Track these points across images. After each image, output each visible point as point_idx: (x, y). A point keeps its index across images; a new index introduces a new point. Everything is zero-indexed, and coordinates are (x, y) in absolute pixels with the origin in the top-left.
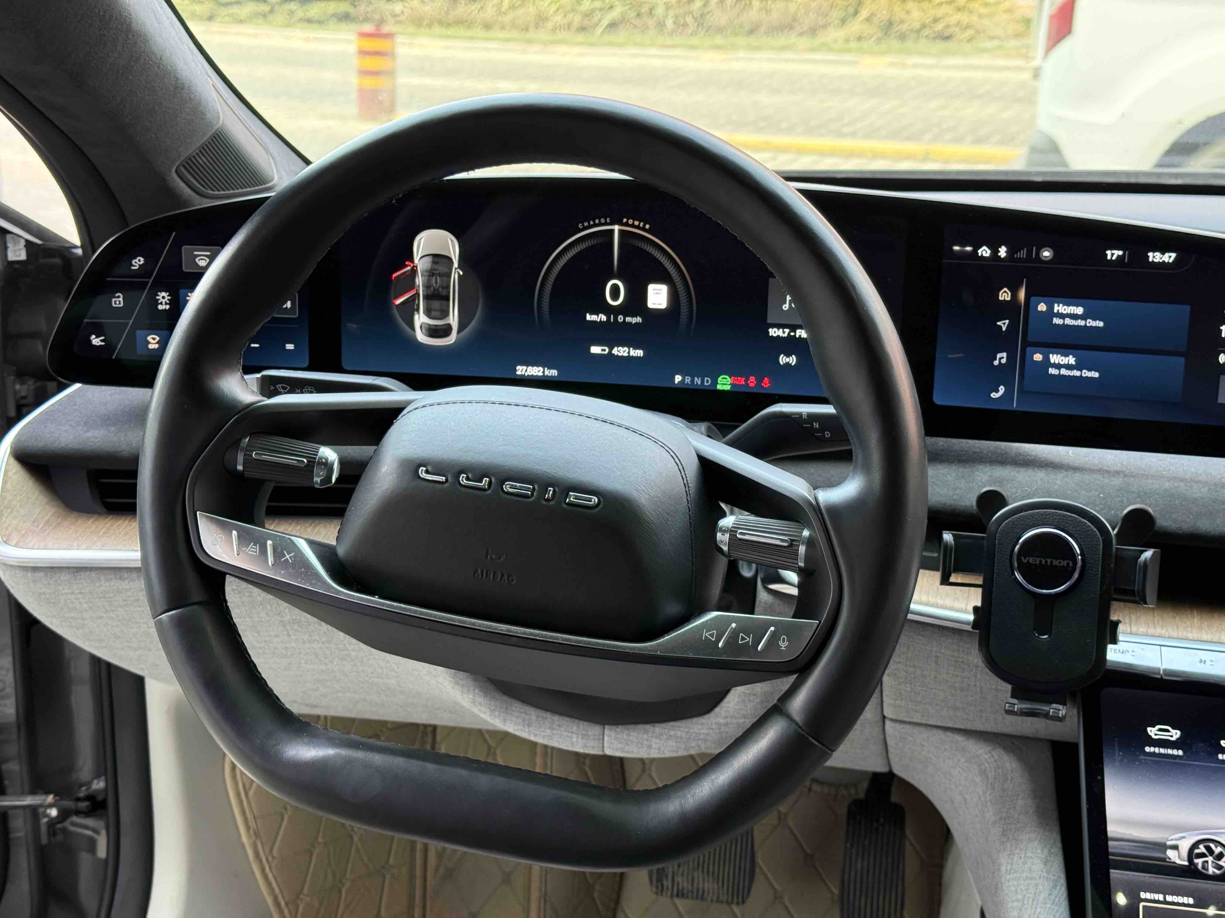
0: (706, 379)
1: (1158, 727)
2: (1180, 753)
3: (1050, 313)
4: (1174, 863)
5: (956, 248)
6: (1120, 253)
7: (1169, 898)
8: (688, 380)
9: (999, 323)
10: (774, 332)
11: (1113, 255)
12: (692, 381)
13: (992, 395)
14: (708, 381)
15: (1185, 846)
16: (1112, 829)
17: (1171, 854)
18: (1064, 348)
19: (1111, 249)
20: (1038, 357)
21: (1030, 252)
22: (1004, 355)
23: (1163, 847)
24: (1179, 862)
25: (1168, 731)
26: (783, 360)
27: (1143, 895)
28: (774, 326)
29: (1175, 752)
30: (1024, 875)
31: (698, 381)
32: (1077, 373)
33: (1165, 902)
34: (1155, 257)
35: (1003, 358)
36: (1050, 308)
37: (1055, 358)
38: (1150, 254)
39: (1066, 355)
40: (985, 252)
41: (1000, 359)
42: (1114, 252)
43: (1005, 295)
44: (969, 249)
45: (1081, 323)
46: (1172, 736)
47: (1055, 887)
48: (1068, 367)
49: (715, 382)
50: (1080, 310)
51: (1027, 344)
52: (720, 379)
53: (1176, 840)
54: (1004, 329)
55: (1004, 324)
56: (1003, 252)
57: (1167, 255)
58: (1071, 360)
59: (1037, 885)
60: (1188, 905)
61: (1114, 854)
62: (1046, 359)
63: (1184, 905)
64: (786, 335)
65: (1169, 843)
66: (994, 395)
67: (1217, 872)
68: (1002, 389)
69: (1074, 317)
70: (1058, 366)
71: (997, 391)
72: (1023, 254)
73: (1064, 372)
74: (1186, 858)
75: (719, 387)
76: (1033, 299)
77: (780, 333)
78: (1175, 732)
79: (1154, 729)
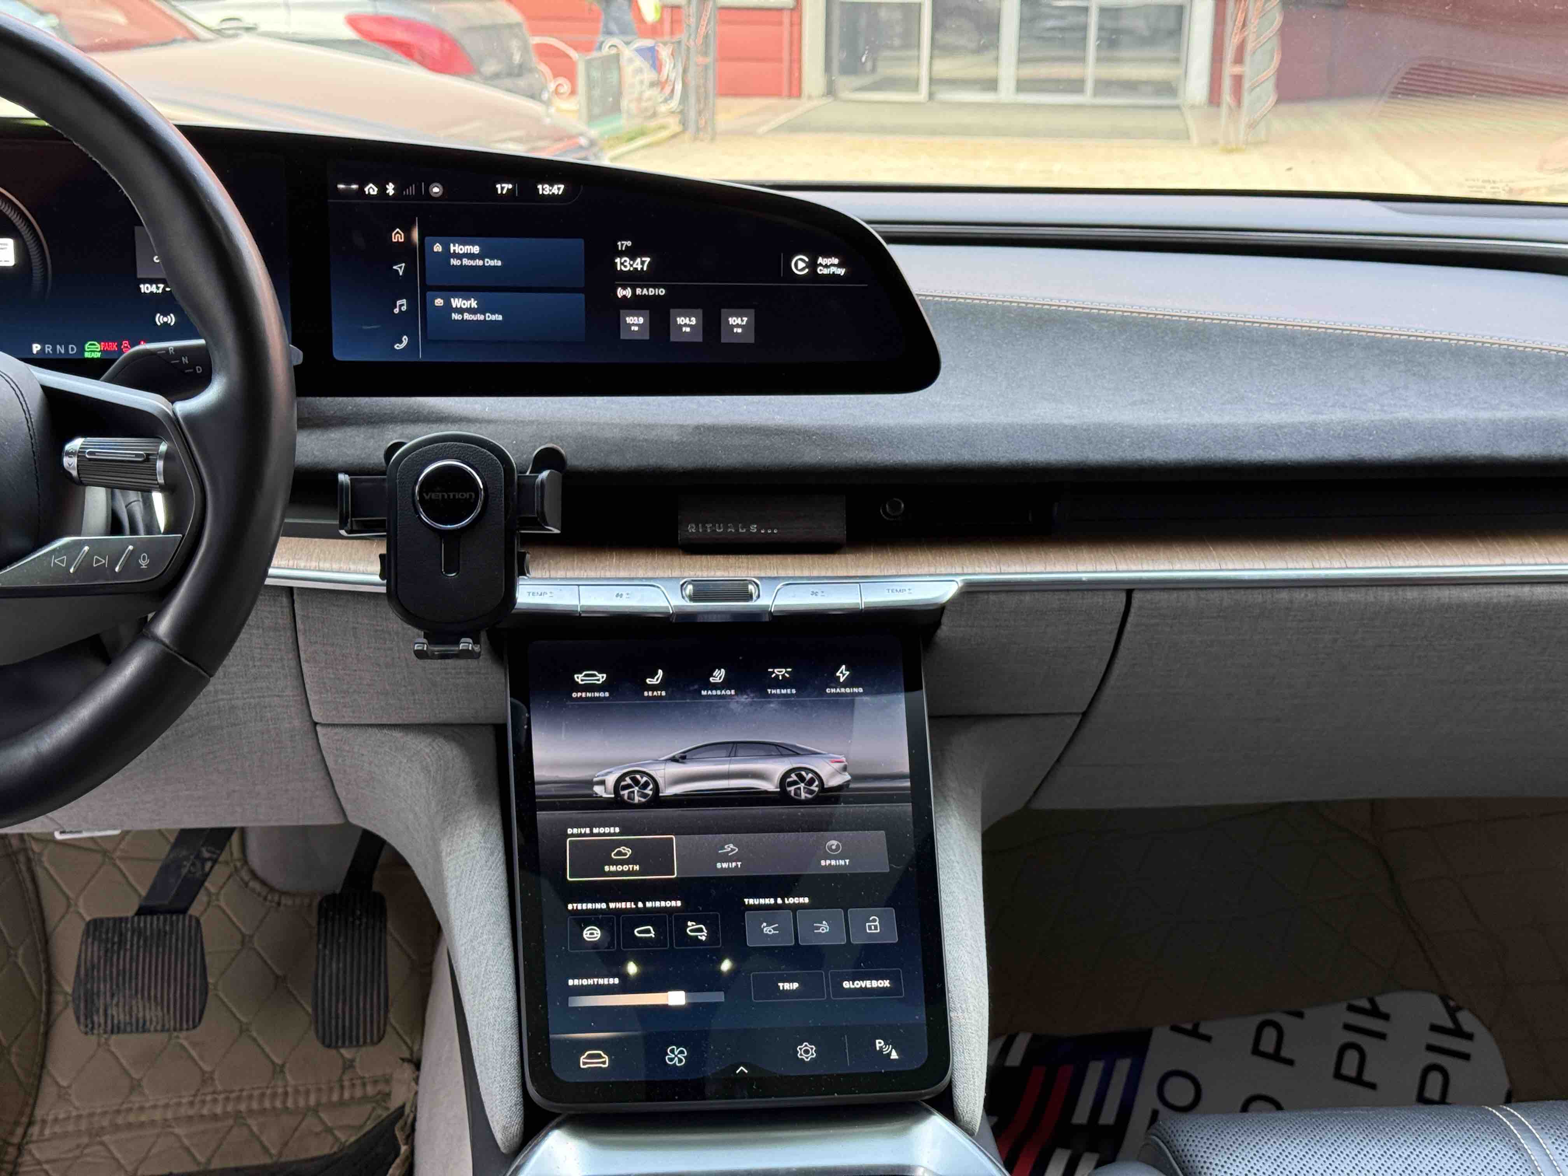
0: (70, 346)
1: (585, 673)
2: (607, 694)
3: (447, 254)
4: (601, 797)
5: (341, 186)
6: (510, 186)
7: (595, 831)
8: (48, 349)
9: (395, 267)
10: (145, 288)
11: (502, 188)
12: (54, 349)
13: (396, 347)
14: (72, 349)
15: (611, 780)
16: (539, 774)
17: (598, 790)
18: (464, 290)
19: (500, 183)
20: (439, 302)
21: (418, 189)
22: (404, 301)
23: (590, 783)
24: (605, 795)
25: (594, 675)
26: (161, 320)
27: (570, 831)
28: (145, 281)
29: (602, 694)
30: (463, 852)
31: (61, 349)
32: (480, 317)
33: (592, 834)
34: (545, 189)
35: (403, 305)
36: (446, 248)
37: (456, 303)
38: (540, 187)
39: (468, 299)
40: (371, 189)
41: (401, 305)
42: (503, 185)
43: (398, 236)
44: (354, 187)
45: (479, 263)
46: (598, 680)
47: (492, 854)
48: (470, 311)
49: (82, 350)
50: (476, 249)
51: (426, 288)
52: (87, 346)
53: (603, 775)
54: (401, 274)
55: (400, 268)
56: (390, 189)
57: (556, 187)
58: (474, 304)
59: (474, 857)
60: (614, 834)
61: (541, 797)
62: (448, 303)
63: (609, 834)
64: (160, 291)
65: (595, 779)
66: (398, 347)
67: (643, 800)
68: (405, 339)
69: (471, 256)
70: (461, 311)
71: (401, 342)
72: (411, 191)
73: (467, 316)
74: (612, 791)
75: (87, 355)
76: (428, 239)
77: (153, 289)
78: (600, 676)
79: (580, 676)
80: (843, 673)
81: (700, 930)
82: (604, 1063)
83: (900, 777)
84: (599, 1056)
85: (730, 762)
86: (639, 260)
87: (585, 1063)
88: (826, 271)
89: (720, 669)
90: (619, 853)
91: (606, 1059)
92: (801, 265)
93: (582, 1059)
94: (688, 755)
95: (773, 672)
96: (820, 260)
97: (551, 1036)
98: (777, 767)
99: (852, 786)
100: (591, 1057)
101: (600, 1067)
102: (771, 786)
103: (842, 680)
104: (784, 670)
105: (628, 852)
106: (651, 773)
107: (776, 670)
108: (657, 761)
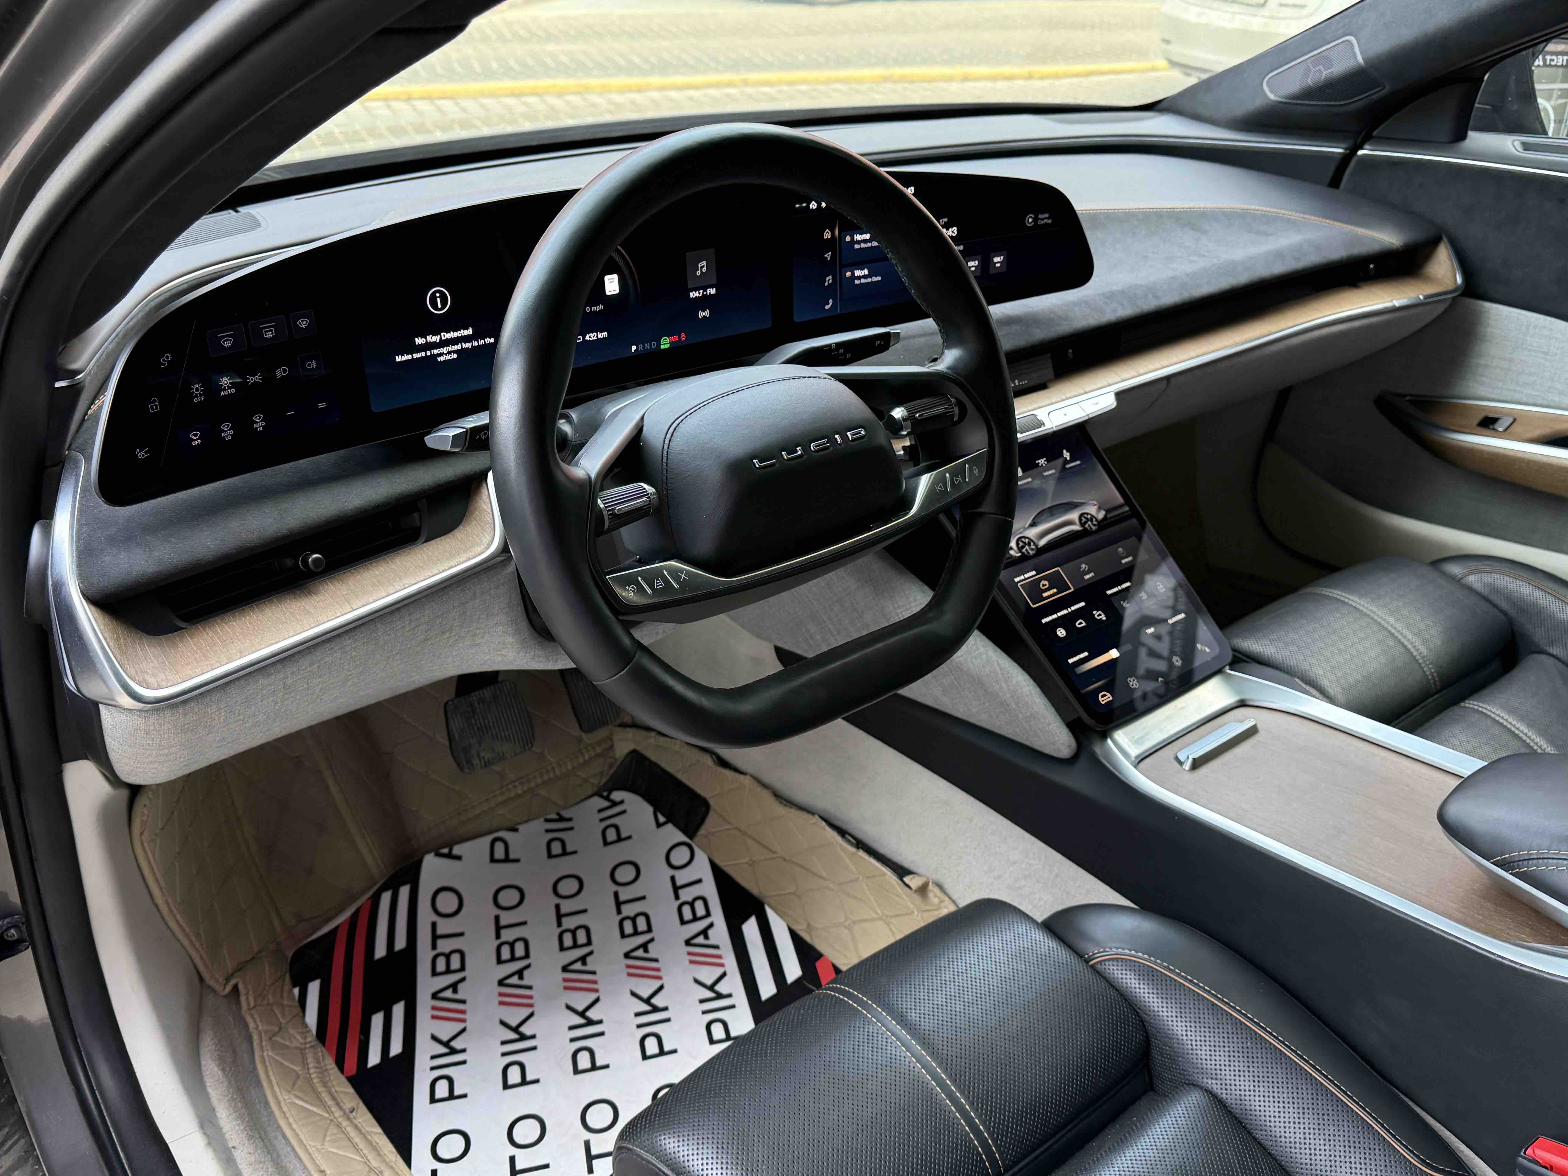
0: (653, 343)
3: (853, 242)
5: (797, 208)
7: (1026, 576)
8: (641, 347)
9: (825, 255)
10: (694, 295)
12: (644, 347)
13: (825, 308)
14: (654, 345)
15: (1014, 545)
17: (1012, 553)
18: (861, 264)
20: (848, 274)
22: (830, 277)
24: (1017, 555)
26: (701, 314)
27: (1016, 580)
28: (694, 290)
31: (647, 346)
32: (869, 280)
35: (830, 279)
36: (853, 238)
37: (858, 273)
39: (863, 269)
40: (813, 207)
41: (828, 281)
43: (827, 235)
44: (803, 207)
45: (869, 245)
48: (865, 277)
49: (659, 344)
50: (867, 237)
51: (841, 266)
52: (661, 341)
54: (829, 259)
55: (828, 256)
58: (866, 272)
60: (1035, 575)
62: (853, 274)
64: (701, 295)
66: (827, 307)
67: (1033, 552)
68: (831, 301)
69: (865, 241)
70: (859, 278)
71: (828, 304)
73: (862, 281)
74: (1018, 551)
75: (662, 347)
76: (843, 234)
77: (697, 294)
80: (1067, 455)
81: (1100, 615)
82: (1109, 697)
83: (1121, 506)
84: (1106, 695)
85: (1054, 519)
86: (950, 230)
87: (1103, 701)
88: (1042, 222)
90: (1044, 585)
91: (1109, 695)
92: (1030, 220)
93: (1100, 699)
94: (1035, 521)
95: (1039, 463)
96: (1040, 216)
97: (1081, 692)
98: (1074, 516)
99: (1109, 516)
100: (1102, 696)
102: (1077, 527)
105: (1046, 582)
106: (1027, 536)
107: (1041, 461)
108: (1025, 529)
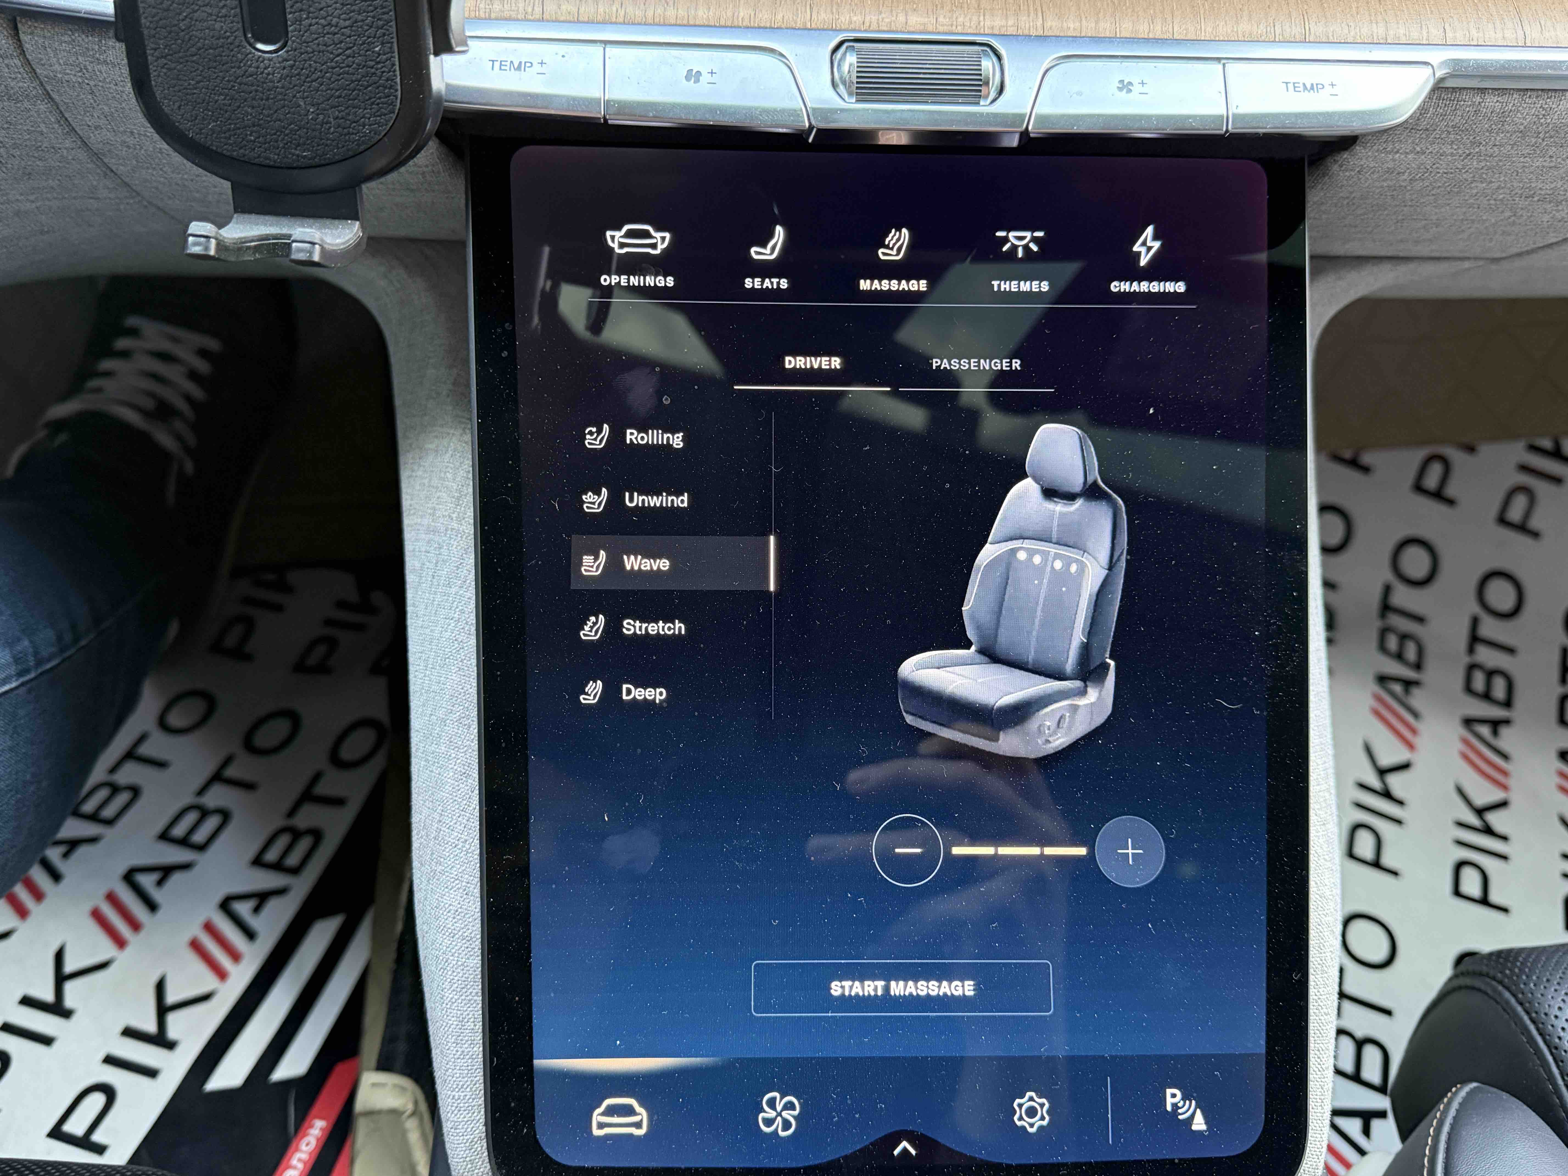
2: (670, 281)
29: (660, 280)
78: (658, 235)
79: (618, 234)
82: (638, 1125)
84: (629, 1111)
87: (601, 1126)
89: (899, 229)
91: (642, 1114)
93: (597, 1116)
95: (1006, 240)
97: (538, 1063)
100: (611, 1111)
101: (630, 1136)
103: (1143, 262)
104: (1028, 234)
107: (1012, 235)
